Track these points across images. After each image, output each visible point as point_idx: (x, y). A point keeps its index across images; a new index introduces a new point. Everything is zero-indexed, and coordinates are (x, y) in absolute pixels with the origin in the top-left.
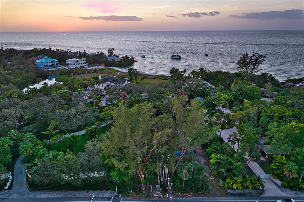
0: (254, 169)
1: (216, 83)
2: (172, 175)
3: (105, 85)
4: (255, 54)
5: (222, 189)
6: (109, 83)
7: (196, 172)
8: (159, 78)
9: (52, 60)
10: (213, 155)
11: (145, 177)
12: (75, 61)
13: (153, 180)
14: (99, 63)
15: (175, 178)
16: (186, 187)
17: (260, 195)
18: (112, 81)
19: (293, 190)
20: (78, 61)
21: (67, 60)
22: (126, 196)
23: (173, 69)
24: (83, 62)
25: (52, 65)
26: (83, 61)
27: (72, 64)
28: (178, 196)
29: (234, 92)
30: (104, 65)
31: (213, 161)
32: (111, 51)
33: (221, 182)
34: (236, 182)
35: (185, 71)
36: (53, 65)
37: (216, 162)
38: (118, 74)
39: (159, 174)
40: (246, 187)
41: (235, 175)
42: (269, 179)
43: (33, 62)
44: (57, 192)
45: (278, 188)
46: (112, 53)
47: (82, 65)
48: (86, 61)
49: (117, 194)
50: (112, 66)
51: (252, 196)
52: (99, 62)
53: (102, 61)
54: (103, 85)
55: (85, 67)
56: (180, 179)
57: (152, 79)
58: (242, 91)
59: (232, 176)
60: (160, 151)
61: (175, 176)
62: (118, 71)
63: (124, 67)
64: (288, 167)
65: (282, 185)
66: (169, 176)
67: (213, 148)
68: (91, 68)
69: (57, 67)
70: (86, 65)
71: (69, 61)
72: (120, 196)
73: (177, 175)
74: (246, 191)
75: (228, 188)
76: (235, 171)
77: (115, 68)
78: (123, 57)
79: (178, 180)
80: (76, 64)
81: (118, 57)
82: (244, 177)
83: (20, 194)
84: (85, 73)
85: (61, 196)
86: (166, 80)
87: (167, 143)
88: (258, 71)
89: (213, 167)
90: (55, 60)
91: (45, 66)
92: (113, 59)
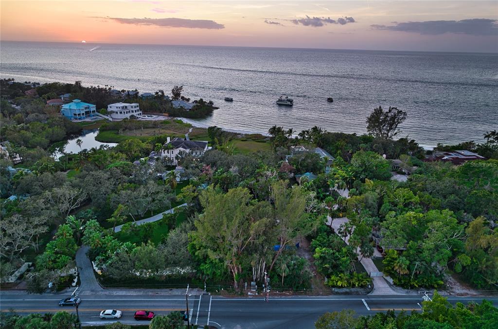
0: (367, 266)
1: (333, 151)
2: (270, 270)
3: (176, 152)
4: (393, 108)
5: (326, 287)
6: (182, 149)
7: (296, 266)
8: (253, 140)
9: (86, 105)
10: (317, 249)
11: (238, 273)
12: (123, 108)
13: (247, 276)
14: (160, 112)
15: (273, 274)
16: (285, 284)
17: (368, 294)
18: (186, 147)
19: (405, 288)
20: (126, 107)
21: (109, 106)
22: (216, 294)
23: (274, 128)
24: (134, 109)
25: (87, 112)
26: (135, 107)
27: (117, 113)
28: (276, 295)
30: (167, 114)
31: (316, 255)
32: (177, 93)
33: (326, 279)
34: (341, 279)
35: (290, 131)
37: (321, 257)
38: (190, 130)
39: (255, 269)
40: (352, 284)
41: (342, 272)
42: (382, 278)
43: (58, 109)
44: (135, 289)
45: (390, 286)
46: (179, 94)
47: (133, 114)
48: (138, 108)
49: (205, 293)
50: (179, 117)
51: (359, 294)
52: (160, 109)
53: (164, 108)
54: (173, 152)
55: (137, 117)
56: (279, 275)
57: (242, 141)
58: (366, 166)
59: (338, 273)
60: (257, 242)
61: (273, 271)
62: (190, 126)
63: (199, 118)
64: (399, 262)
65: (395, 284)
66: (266, 271)
67: (318, 241)
68: (147, 118)
69: (93, 116)
70: (138, 114)
71: (113, 107)
72: (210, 294)
73: (275, 272)
74: (353, 290)
75: (333, 286)
76: (341, 267)
77: (185, 121)
78: (196, 102)
79: (276, 277)
80: (124, 112)
81: (188, 100)
82: (351, 274)
83: (92, 291)
84: (139, 128)
85: (141, 293)
86: (263, 143)
87: (265, 233)
88: (396, 133)
89: (317, 263)
90: (91, 105)
91: (75, 114)
92: (181, 106)
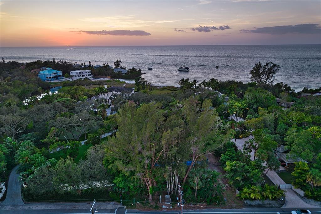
1: (228, 92)
2: (184, 183)
3: (110, 94)
4: (269, 63)
5: (238, 200)
6: (114, 92)
7: (209, 179)
8: (168, 89)
9: (55, 71)
10: (228, 163)
11: (152, 186)
12: (80, 73)
13: (161, 189)
14: (105, 75)
15: (186, 187)
16: (199, 197)
17: (281, 206)
18: (118, 91)
19: (318, 201)
20: (82, 73)
21: (71, 72)
22: (132, 207)
23: (183, 80)
24: (87, 74)
26: (88, 72)
27: (76, 76)
28: (190, 208)
29: (248, 101)
30: (110, 77)
31: (227, 168)
32: (117, 63)
33: (238, 192)
34: (254, 192)
35: (195, 81)
36: (56, 77)
37: (232, 170)
38: (124, 85)
39: (168, 182)
40: (265, 196)
41: (253, 184)
42: (291, 190)
43: (36, 74)
44: (55, 203)
45: (301, 198)
46: (119, 65)
47: (87, 77)
48: (91, 73)
49: (121, 206)
50: (117, 78)
51: (272, 207)
52: (105, 74)
53: (108, 73)
54: (108, 95)
55: (90, 79)
56: (192, 188)
57: (161, 90)
58: (257, 99)
59: (250, 185)
60: (170, 154)
61: (186, 184)
62: (125, 83)
63: (131, 79)
64: (311, 174)
65: (306, 196)
66: (179, 184)
67: (227, 155)
68: (96, 80)
69: (60, 79)
70: (91, 77)
71: (73, 73)
72: (125, 207)
73: (188, 185)
74: (266, 202)
75: (246, 199)
76: (252, 179)
77: (122, 80)
78: (130, 69)
79: (189, 189)
80: (81, 76)
81: (125, 69)
82: (263, 186)
83: (13, 205)
84: (90, 85)
85: (59, 208)
86: (175, 91)
88: (272, 81)
89: (228, 176)
90: (59, 72)
91: (47, 78)
92: (119, 71)
